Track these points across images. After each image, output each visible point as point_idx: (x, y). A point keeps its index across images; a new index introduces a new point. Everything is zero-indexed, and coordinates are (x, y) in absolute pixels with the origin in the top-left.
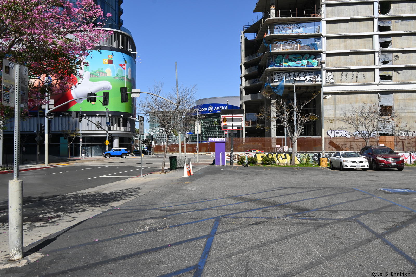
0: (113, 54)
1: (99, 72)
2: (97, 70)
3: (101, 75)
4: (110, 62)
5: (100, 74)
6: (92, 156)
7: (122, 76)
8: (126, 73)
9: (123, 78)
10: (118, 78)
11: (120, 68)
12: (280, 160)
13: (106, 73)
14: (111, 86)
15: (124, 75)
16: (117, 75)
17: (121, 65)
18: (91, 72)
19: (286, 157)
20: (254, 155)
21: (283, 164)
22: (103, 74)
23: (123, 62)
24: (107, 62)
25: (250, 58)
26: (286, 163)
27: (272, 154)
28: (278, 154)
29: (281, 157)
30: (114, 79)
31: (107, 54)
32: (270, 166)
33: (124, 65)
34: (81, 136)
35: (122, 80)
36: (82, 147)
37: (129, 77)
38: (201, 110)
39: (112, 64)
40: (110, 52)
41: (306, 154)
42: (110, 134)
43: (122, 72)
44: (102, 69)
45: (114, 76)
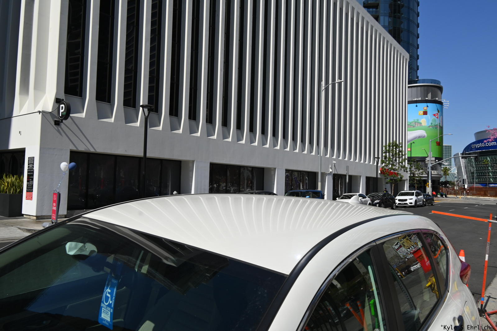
0: (427, 106)
1: (415, 123)
2: (413, 121)
4: (425, 113)
5: (415, 124)
7: (435, 124)
8: (439, 121)
9: (436, 126)
10: (432, 127)
11: (434, 117)
13: (421, 123)
14: (426, 134)
15: (437, 124)
16: (432, 124)
17: (434, 115)
22: (419, 124)
23: (436, 112)
24: (423, 114)
30: (429, 128)
31: (423, 106)
33: (437, 114)
35: (436, 128)
37: (441, 125)
39: (427, 115)
40: (425, 104)
43: (435, 121)
44: (418, 119)
45: (429, 125)
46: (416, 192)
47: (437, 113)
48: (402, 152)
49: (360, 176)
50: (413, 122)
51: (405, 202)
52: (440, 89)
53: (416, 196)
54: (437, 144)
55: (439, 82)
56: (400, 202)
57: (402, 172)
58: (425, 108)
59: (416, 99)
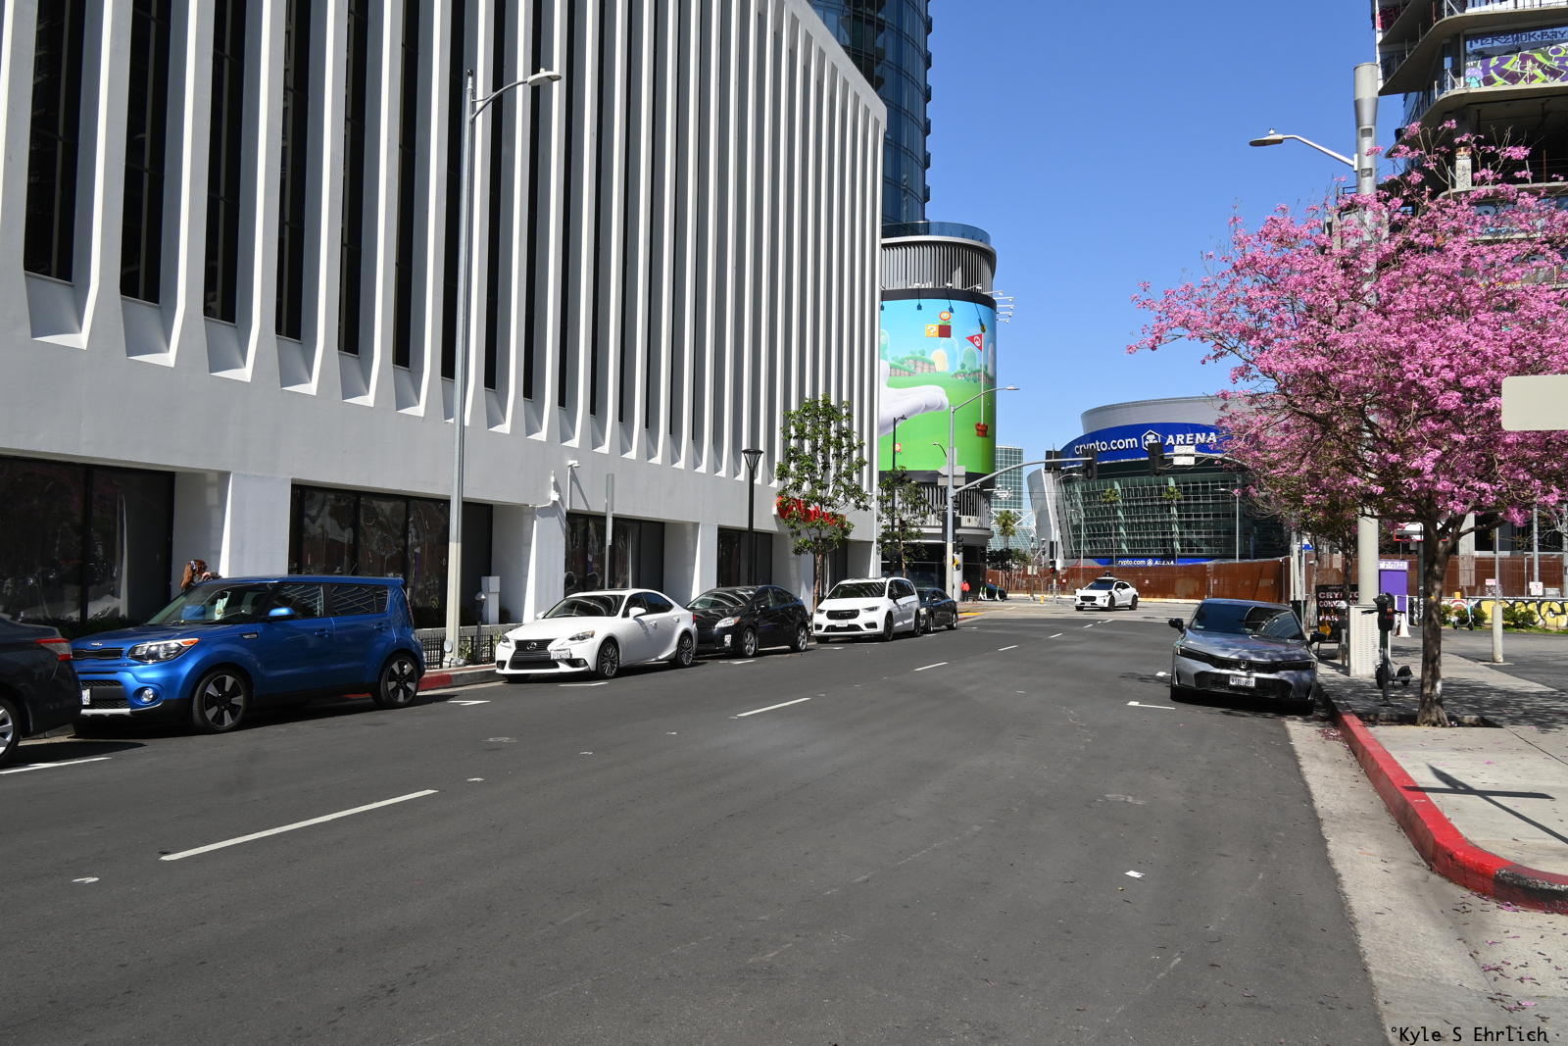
0: (951, 310)
1: (915, 361)
2: (909, 355)
3: (919, 369)
4: (945, 331)
5: (916, 367)
7: (974, 369)
8: (984, 359)
9: (977, 374)
10: (963, 376)
11: (970, 347)
12: (1549, 617)
13: (934, 364)
14: (945, 399)
15: (978, 368)
16: (963, 366)
17: (971, 339)
18: (893, 362)
19: (1564, 612)
20: (1475, 603)
21: (1557, 627)
22: (926, 367)
23: (976, 330)
24: (937, 334)
26: (1564, 625)
27: (1526, 602)
28: (1543, 602)
29: (1551, 610)
30: (954, 379)
31: (937, 307)
32: (1524, 631)
33: (980, 336)
35: (975, 382)
37: (990, 371)
38: (1115, 445)
39: (949, 336)
40: (944, 304)
43: (973, 357)
44: (924, 351)
45: (956, 371)
46: (891, 583)
47: (980, 332)
48: (848, 435)
49: (696, 525)
50: (907, 358)
51: (851, 622)
52: (989, 256)
53: (891, 596)
54: (978, 430)
55: (984, 236)
56: (833, 622)
57: (846, 509)
58: (945, 315)
59: (916, 286)
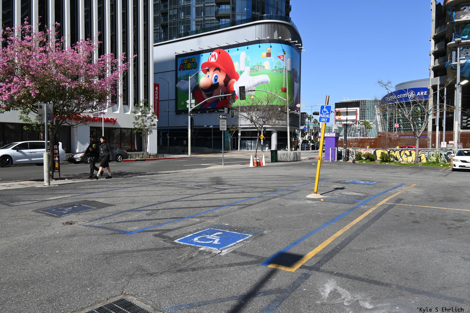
0: (271, 47)
1: (258, 66)
2: (256, 64)
3: (260, 69)
4: (269, 55)
5: (258, 68)
6: (251, 149)
7: (280, 68)
8: (286, 64)
9: (282, 70)
10: (276, 71)
11: (279, 60)
12: (404, 157)
13: (265, 67)
14: (269, 80)
15: (282, 67)
16: (276, 67)
17: (279, 57)
18: (251, 67)
19: (411, 155)
20: (374, 151)
21: (407, 162)
22: (262, 68)
23: (282, 54)
24: (266, 56)
25: (441, 29)
26: (411, 161)
27: (395, 150)
28: (402, 151)
29: (406, 154)
30: (272, 72)
31: (266, 46)
32: (387, 163)
34: (240, 130)
35: (281, 72)
36: (240, 141)
37: (289, 68)
38: (399, 96)
39: (270, 57)
40: (268, 45)
41: (437, 152)
42: (265, 129)
43: (280, 64)
44: (261, 62)
45: (273, 69)
54: (282, 90)
58: (269, 49)
